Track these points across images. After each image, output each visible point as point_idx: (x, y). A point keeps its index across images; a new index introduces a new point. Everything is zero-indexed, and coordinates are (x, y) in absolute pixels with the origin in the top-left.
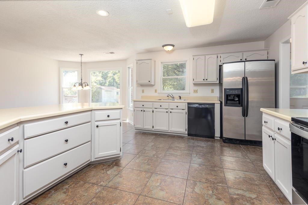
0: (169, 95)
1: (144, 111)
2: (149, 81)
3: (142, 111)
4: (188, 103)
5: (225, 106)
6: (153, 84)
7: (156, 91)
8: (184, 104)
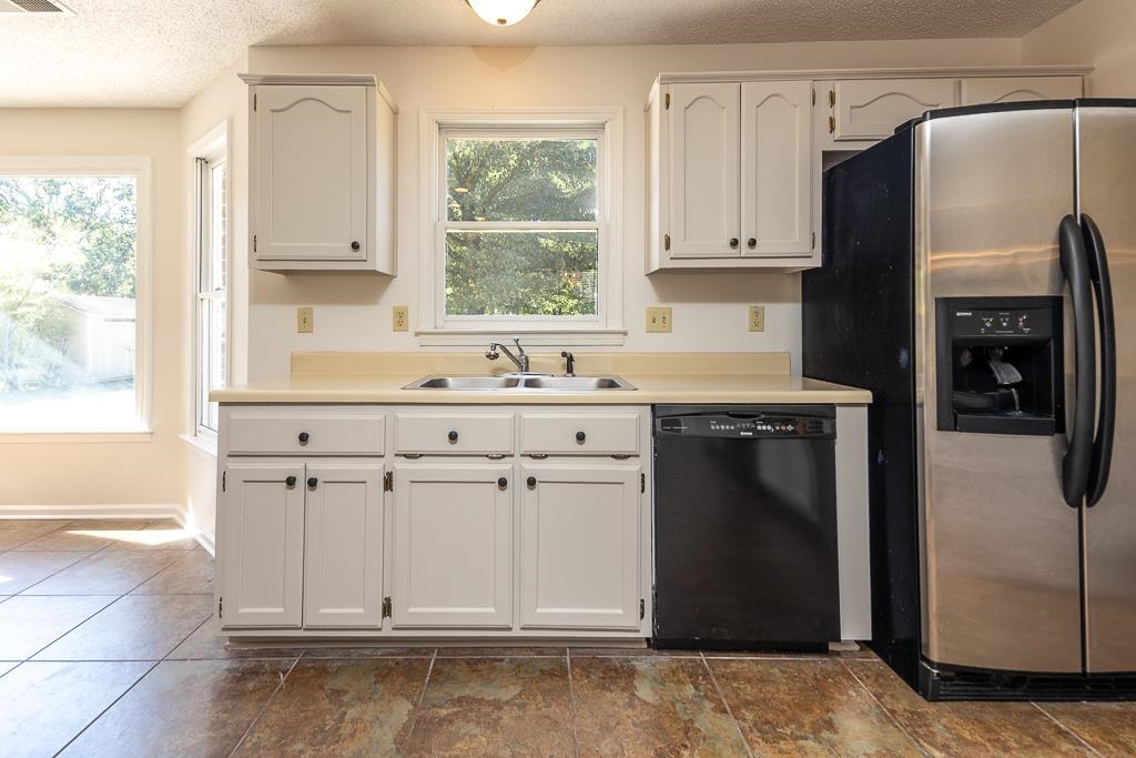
0: (498, 350)
1: (312, 483)
2: (355, 246)
3: (291, 482)
4: (653, 406)
5: (940, 428)
6: (382, 266)
7: (400, 319)
8: (631, 414)
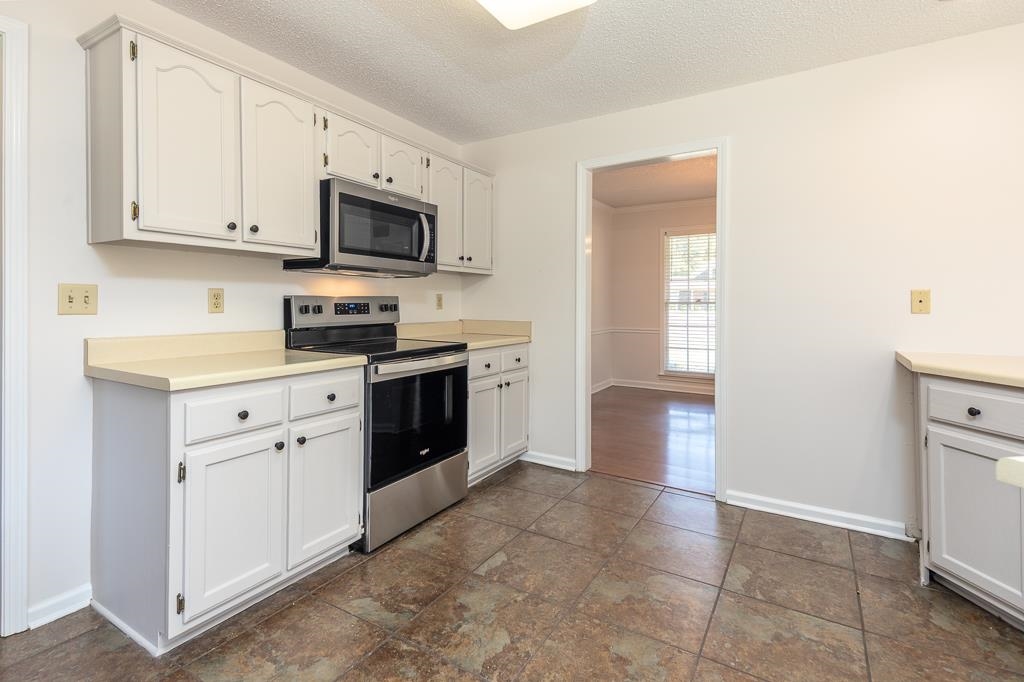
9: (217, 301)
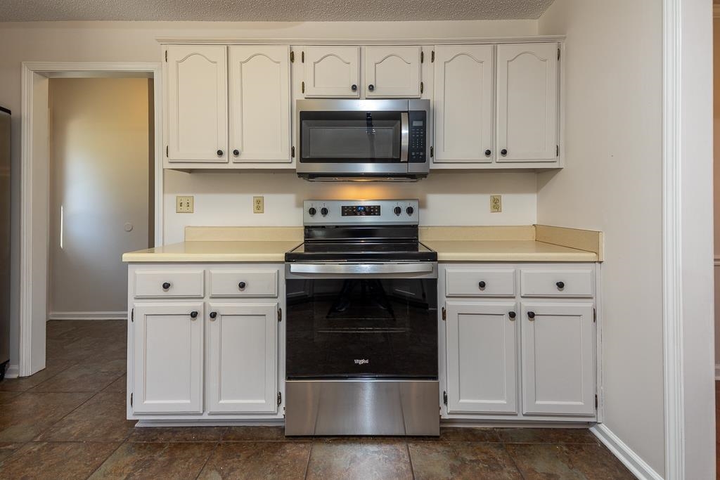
9: (259, 206)
